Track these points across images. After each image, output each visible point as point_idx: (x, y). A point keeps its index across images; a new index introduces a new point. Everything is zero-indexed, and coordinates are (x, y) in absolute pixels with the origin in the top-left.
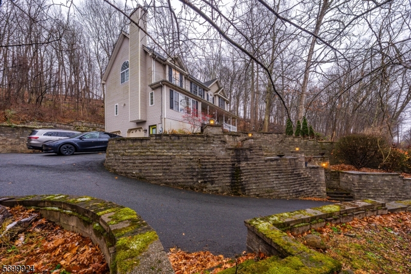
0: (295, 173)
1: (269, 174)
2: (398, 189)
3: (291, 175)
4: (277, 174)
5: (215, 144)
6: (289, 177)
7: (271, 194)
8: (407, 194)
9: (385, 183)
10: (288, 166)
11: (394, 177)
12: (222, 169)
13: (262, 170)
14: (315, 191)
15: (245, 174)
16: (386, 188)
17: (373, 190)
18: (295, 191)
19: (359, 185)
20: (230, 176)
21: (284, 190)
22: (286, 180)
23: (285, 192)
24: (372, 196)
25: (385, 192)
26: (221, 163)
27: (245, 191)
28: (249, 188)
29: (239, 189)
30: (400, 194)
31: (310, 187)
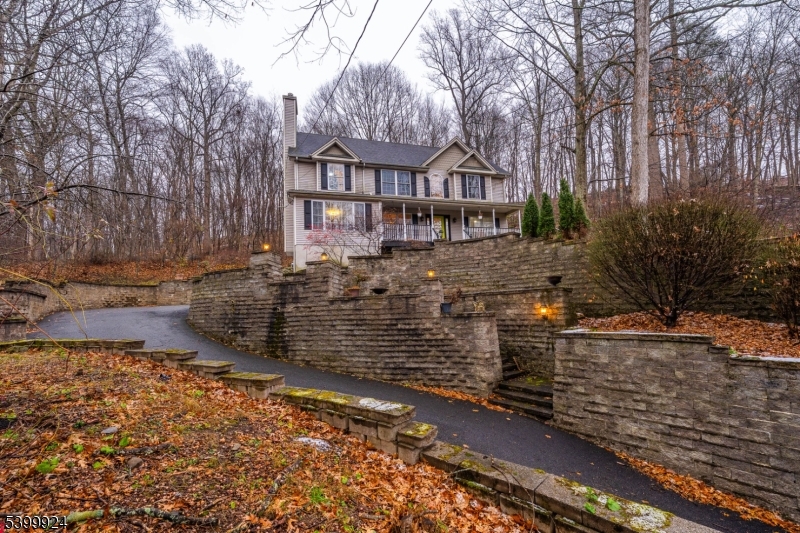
0: (399, 326)
1: (334, 326)
2: (706, 396)
3: (386, 330)
4: (353, 328)
5: (254, 279)
6: (378, 336)
7: (333, 364)
8: (749, 424)
9: (649, 371)
10: (382, 312)
11: (687, 349)
12: (259, 315)
13: (322, 318)
14: (462, 376)
15: (291, 324)
16: (653, 389)
17: (605, 391)
18: (392, 366)
19: (565, 368)
20: (267, 327)
21: (362, 359)
22: (371, 340)
23: (364, 365)
24: (604, 410)
25: (649, 404)
26: (259, 306)
27: (287, 352)
28: (294, 348)
29: (277, 347)
30: (714, 418)
31: (448, 364)
